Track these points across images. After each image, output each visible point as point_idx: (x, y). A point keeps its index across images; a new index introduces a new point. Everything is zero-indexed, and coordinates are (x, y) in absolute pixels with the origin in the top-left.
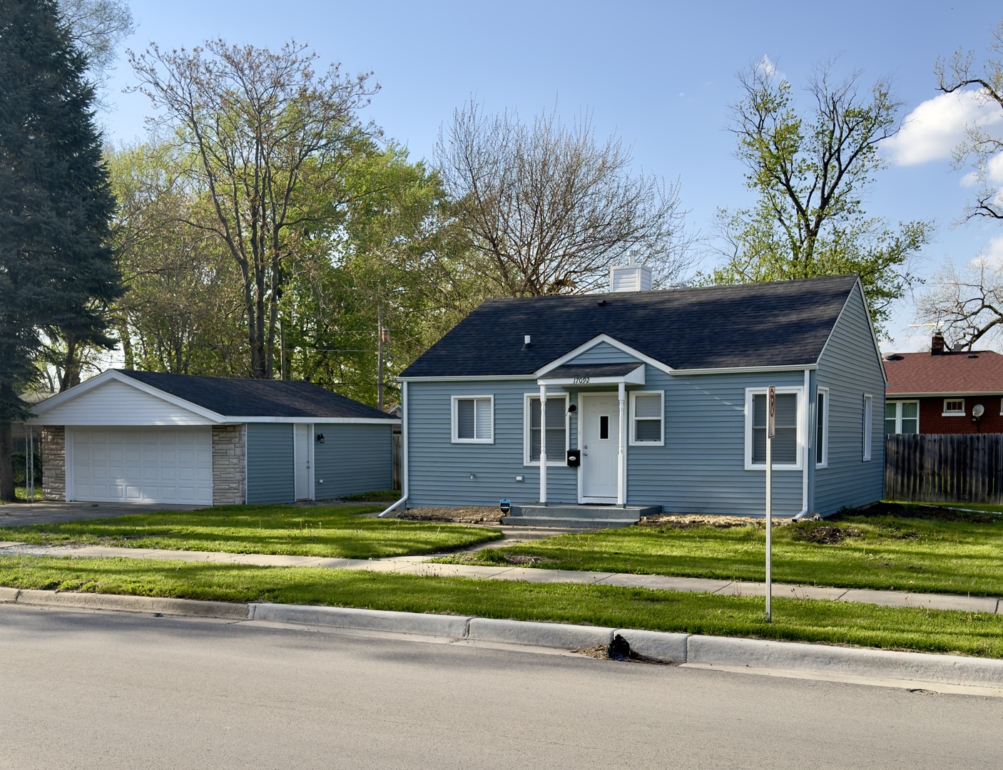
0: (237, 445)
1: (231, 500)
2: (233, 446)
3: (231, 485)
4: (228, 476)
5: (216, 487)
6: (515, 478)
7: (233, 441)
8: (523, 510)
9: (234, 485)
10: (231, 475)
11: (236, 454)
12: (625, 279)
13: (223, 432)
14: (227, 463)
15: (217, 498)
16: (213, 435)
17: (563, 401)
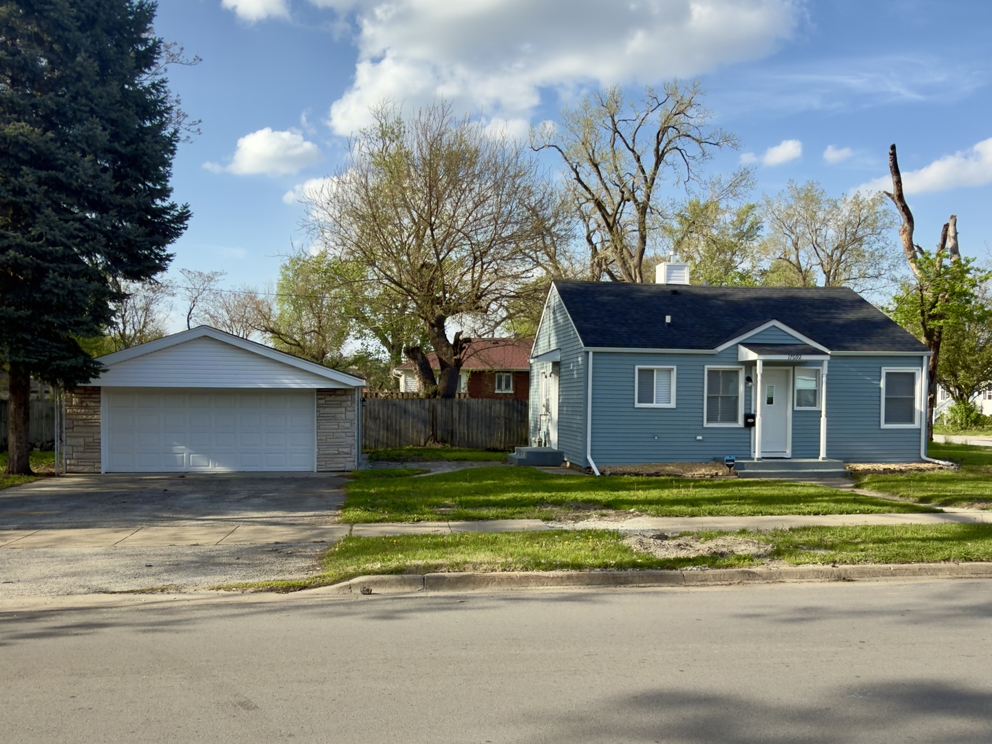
0: (349, 409)
1: (341, 465)
2: (343, 410)
3: (340, 450)
4: (338, 440)
5: (321, 452)
6: (695, 438)
7: (344, 404)
8: (745, 465)
9: (345, 450)
10: (341, 440)
11: (348, 417)
12: (676, 273)
13: (331, 395)
14: (337, 427)
15: (323, 463)
16: (318, 399)
17: (736, 372)
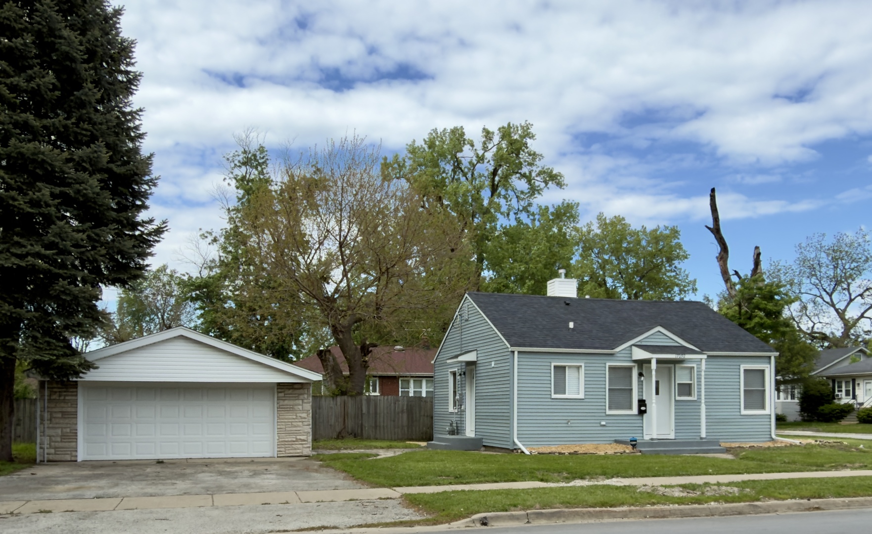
0: (305, 401)
5: (280, 440)
6: (600, 423)
7: (301, 397)
8: (645, 445)
11: (303, 408)
12: (565, 288)
13: (289, 389)
15: (282, 449)
16: (278, 392)
17: (630, 369)
